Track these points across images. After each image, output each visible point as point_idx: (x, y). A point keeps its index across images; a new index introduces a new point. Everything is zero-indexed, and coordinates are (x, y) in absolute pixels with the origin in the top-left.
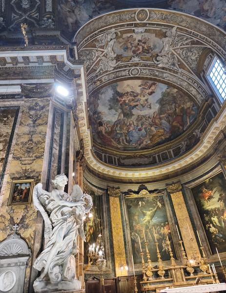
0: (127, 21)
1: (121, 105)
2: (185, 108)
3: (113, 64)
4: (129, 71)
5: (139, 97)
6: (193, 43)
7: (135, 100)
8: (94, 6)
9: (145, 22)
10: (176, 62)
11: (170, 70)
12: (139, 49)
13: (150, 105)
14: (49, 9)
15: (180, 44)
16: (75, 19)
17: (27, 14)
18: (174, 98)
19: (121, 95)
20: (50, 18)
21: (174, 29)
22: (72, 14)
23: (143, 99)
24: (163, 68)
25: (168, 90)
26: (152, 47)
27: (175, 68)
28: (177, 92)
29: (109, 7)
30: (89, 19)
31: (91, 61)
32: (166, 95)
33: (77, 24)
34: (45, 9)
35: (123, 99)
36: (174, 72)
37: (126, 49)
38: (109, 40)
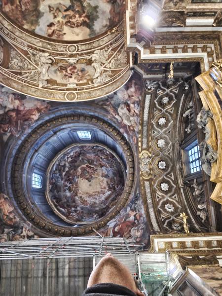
0: (84, 92)
1: (84, 12)
2: (9, 4)
3: (94, 57)
4: (78, 49)
5: (64, 21)
6: (20, 74)
7: (68, 17)
8: (112, 102)
9: (68, 92)
10: (32, 58)
11: (36, 49)
12: (70, 70)
13: (50, 11)
14: (148, 97)
15: (32, 73)
16: (129, 91)
17: (166, 92)
18: (24, 18)
19: (84, 24)
20: (149, 90)
21: (41, 86)
22: (130, 95)
23: (59, 19)
24: (43, 51)
25: (33, 28)
26: (58, 72)
27: (31, 51)
28: (23, 25)
29: (100, 102)
30: (116, 92)
31: (116, 59)
32: (34, 22)
33: (127, 87)
34: (151, 97)
35: (82, 19)
36: (31, 47)
37: (83, 70)
38: (99, 78)
